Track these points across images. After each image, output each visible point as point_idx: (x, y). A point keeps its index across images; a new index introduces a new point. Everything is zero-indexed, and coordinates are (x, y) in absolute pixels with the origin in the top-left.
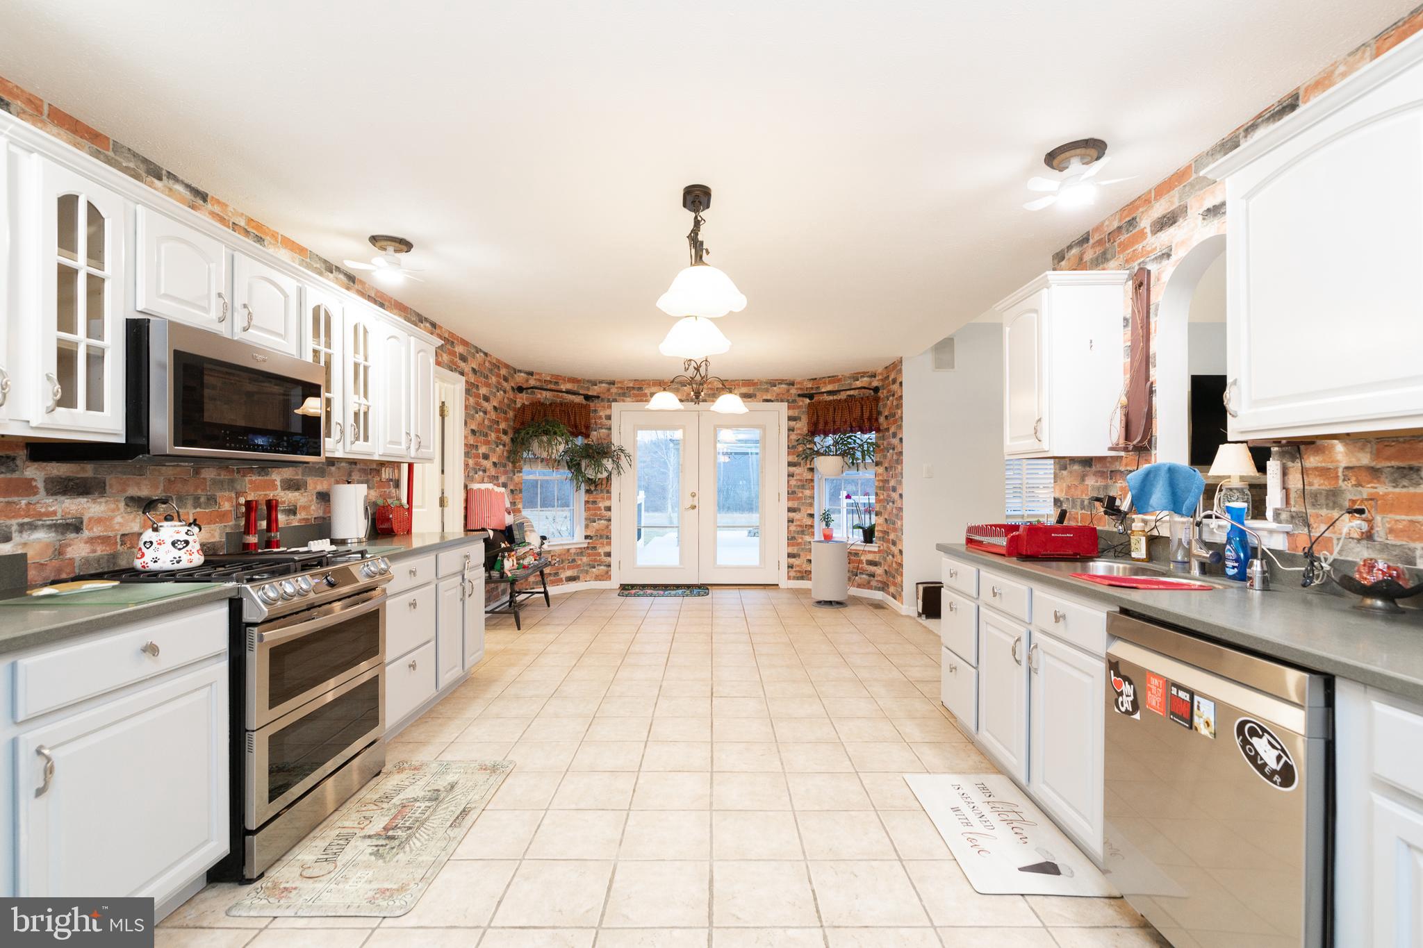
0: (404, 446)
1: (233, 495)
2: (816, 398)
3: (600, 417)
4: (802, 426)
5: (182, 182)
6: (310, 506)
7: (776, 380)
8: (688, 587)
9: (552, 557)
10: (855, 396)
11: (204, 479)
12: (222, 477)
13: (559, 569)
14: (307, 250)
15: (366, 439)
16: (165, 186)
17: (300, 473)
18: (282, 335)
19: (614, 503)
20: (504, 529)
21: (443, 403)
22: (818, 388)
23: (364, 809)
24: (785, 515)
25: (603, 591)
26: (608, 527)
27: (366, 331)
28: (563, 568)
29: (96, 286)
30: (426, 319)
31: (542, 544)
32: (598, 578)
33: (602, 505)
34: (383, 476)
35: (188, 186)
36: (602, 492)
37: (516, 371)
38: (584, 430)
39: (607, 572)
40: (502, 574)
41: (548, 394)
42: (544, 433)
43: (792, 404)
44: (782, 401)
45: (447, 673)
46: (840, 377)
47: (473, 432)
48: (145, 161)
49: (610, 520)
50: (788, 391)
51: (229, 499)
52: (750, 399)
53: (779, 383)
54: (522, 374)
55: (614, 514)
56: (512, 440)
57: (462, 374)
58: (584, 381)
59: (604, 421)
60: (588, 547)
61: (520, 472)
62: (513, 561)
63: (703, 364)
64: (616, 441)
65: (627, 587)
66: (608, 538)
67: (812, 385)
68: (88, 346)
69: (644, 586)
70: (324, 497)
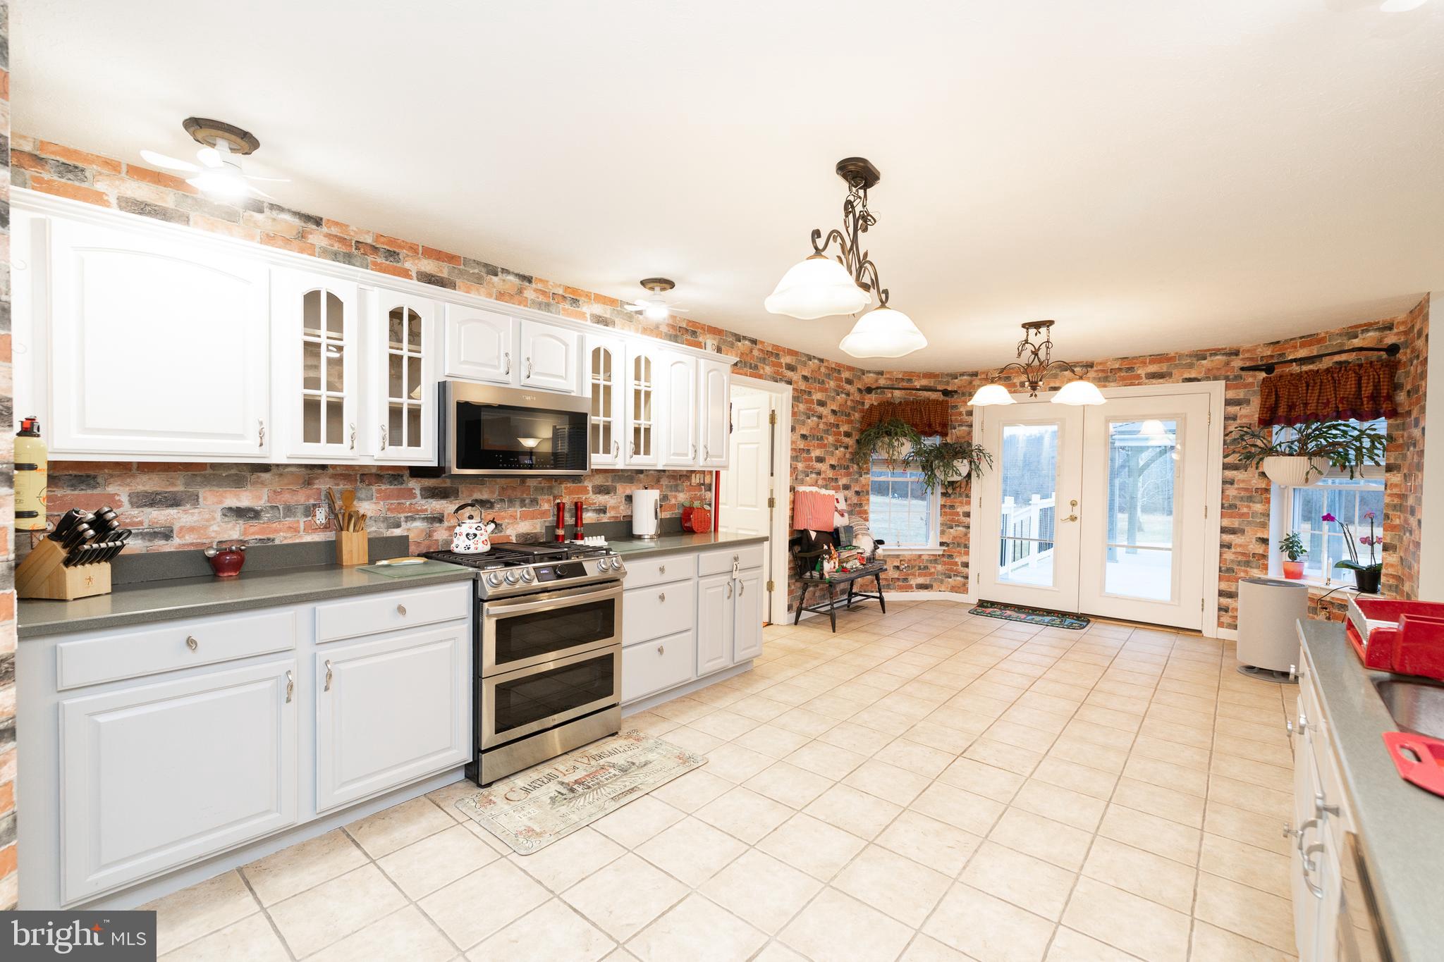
0: (691, 455)
1: (551, 498)
2: (1278, 371)
3: (961, 414)
4: (1251, 412)
5: (513, 273)
6: (619, 507)
7: (1205, 351)
8: (1063, 615)
9: (901, 561)
10: (1349, 363)
11: (529, 486)
12: (543, 485)
13: (909, 575)
14: (617, 300)
15: (647, 452)
16: (500, 279)
17: (610, 480)
18: (562, 377)
19: (974, 508)
20: (832, 531)
21: (773, 411)
22: (1282, 355)
23: (580, 760)
24: (1215, 538)
25: (957, 605)
26: (966, 534)
27: (648, 362)
28: (914, 575)
29: (415, 363)
30: (745, 338)
31: (876, 548)
32: (954, 589)
33: (960, 510)
34: (693, 481)
35: (518, 275)
36: (960, 495)
37: (863, 372)
38: (939, 429)
39: (964, 585)
40: (822, 575)
41: (897, 393)
42: (887, 434)
43: (1232, 381)
44: (1216, 378)
45: (708, 662)
46: (1323, 335)
47: (804, 437)
48: (486, 265)
49: (969, 527)
50: (1227, 364)
51: (549, 501)
52: (1161, 380)
53: (1211, 355)
54: (872, 375)
55: (973, 521)
56: (858, 442)
57: (790, 383)
58: (942, 375)
59: (965, 417)
60: (943, 555)
61: (867, 473)
62: (835, 563)
63: (1043, 347)
64: (976, 440)
65: (985, 604)
66: (966, 546)
67: (1273, 352)
68: (409, 404)
69: (1007, 606)
70: (629, 499)
